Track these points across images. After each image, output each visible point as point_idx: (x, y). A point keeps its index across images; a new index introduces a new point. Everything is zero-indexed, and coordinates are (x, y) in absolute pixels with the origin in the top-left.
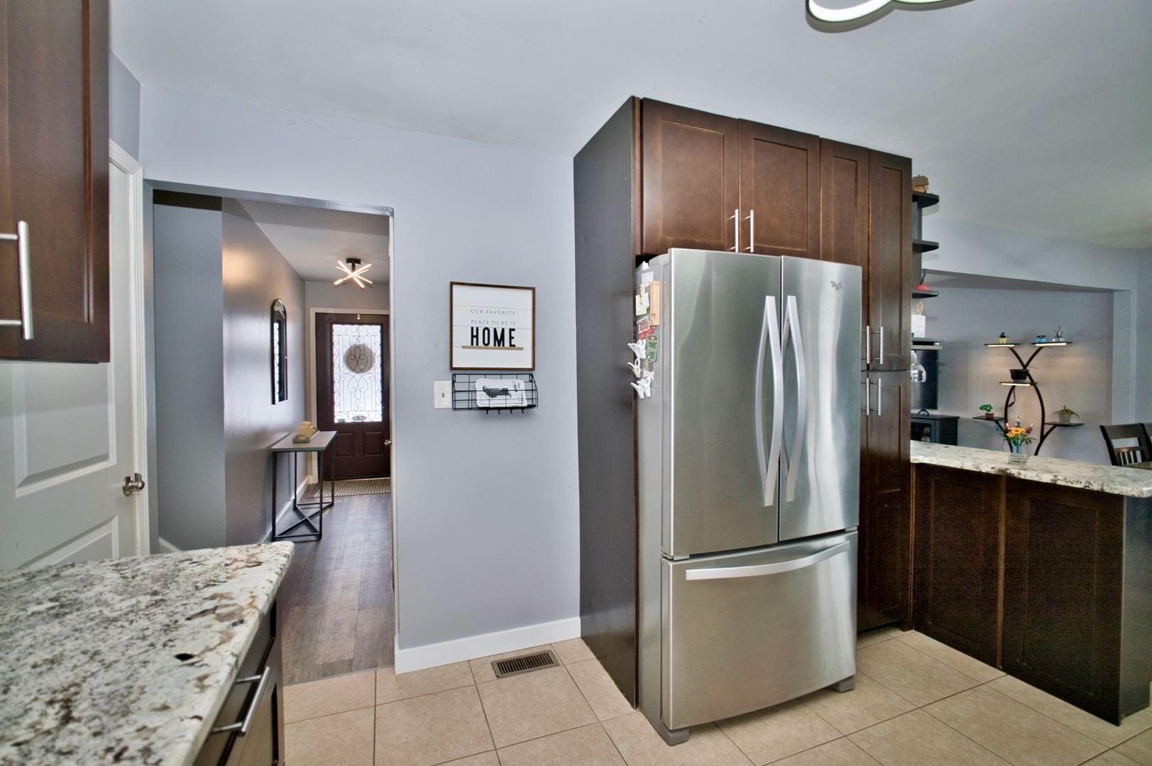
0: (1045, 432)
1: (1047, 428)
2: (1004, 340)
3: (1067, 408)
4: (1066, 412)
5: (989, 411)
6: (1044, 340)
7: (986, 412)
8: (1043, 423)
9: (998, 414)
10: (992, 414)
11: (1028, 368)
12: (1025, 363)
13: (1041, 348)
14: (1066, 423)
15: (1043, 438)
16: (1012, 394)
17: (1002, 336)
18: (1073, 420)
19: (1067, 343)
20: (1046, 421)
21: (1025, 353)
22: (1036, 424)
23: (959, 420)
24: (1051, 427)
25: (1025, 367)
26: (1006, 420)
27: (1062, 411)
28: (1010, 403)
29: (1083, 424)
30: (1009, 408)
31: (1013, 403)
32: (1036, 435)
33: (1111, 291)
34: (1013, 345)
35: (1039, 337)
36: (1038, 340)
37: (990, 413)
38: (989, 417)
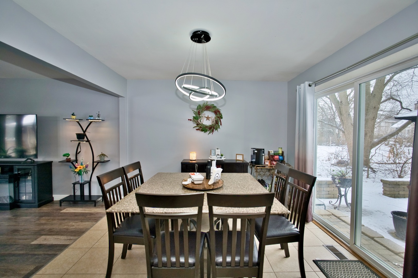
0: (94, 166)
1: (95, 164)
2: (74, 117)
3: (103, 153)
4: (103, 155)
5: (68, 157)
6: (92, 118)
7: (66, 157)
8: (93, 162)
9: (73, 158)
10: (70, 158)
11: (86, 133)
12: (84, 130)
13: (91, 122)
14: (103, 161)
15: (93, 169)
16: (79, 147)
17: (73, 115)
18: (106, 159)
19: (102, 120)
20: (95, 161)
21: (84, 125)
22: (90, 163)
23: (53, 164)
24: (97, 163)
25: (84, 132)
26: (76, 161)
27: (101, 155)
28: (78, 152)
29: (110, 160)
30: (78, 155)
31: (80, 152)
32: (90, 168)
33: (117, 96)
34: (78, 120)
35: (90, 116)
36: (90, 118)
37: (68, 158)
38: (68, 161)
